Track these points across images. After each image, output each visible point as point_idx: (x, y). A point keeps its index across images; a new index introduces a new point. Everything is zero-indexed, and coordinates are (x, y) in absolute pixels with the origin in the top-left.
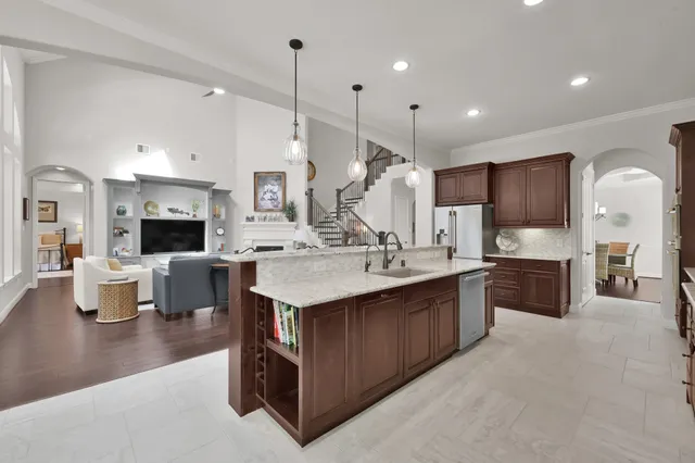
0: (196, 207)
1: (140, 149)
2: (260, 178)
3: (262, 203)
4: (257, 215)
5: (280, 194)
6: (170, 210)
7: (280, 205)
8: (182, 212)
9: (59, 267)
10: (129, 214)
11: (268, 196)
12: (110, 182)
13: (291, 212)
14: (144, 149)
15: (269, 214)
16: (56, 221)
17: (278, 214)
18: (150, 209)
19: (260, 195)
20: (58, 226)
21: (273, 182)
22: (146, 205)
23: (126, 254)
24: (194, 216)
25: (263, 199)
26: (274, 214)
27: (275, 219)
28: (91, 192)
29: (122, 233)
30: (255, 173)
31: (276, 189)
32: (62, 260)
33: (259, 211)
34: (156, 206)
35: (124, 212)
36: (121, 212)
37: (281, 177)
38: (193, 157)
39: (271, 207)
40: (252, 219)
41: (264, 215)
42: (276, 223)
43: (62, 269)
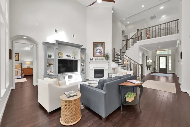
0: (75, 55)
1: (56, 31)
2: (96, 45)
3: (96, 53)
4: (94, 58)
5: (102, 50)
6: (67, 56)
7: (103, 55)
8: (71, 57)
9: (21, 77)
10: (53, 57)
11: (98, 51)
12: (46, 43)
13: (107, 57)
14: (57, 31)
15: (99, 58)
16: (19, 60)
17: (102, 58)
18: (60, 55)
19: (95, 51)
20: (20, 62)
21: (100, 46)
22: (59, 53)
23: (52, 74)
24: (75, 58)
25: (96, 52)
26: (101, 58)
27: (101, 59)
28: (37, 48)
29: (50, 65)
30: (94, 43)
31: (101, 48)
32: (22, 74)
33: (95, 56)
34: (62, 54)
35: (51, 56)
36: (50, 56)
37: (102, 44)
38: (74, 36)
39: (99, 55)
40: (93, 59)
41: (97, 58)
42: (102, 61)
43: (22, 78)
